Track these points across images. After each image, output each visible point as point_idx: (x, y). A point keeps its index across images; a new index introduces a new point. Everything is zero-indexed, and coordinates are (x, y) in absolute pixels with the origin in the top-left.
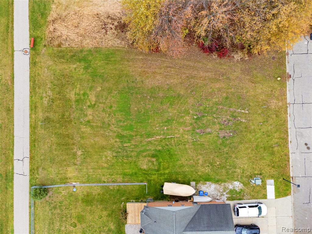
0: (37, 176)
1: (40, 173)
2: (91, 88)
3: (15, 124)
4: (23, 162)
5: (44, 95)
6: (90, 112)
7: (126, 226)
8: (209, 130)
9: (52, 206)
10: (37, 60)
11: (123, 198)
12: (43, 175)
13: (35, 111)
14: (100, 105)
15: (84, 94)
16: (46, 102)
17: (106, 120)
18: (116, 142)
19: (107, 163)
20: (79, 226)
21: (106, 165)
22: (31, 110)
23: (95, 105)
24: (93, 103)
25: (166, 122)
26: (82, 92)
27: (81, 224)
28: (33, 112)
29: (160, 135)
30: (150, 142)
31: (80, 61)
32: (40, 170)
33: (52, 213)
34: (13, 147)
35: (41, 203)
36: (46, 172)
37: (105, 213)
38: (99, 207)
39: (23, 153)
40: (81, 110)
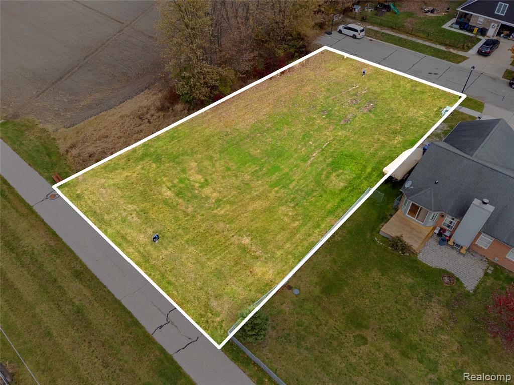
0: (218, 319)
1: (219, 309)
2: (184, 171)
3: (105, 283)
4: (172, 324)
5: (125, 214)
6: (207, 191)
7: (420, 257)
8: (350, 116)
9: (293, 338)
10: (79, 192)
11: (369, 236)
12: (226, 306)
13: (128, 241)
14: (213, 176)
15: (181, 181)
16: (135, 219)
17: (238, 183)
18: (277, 192)
19: (294, 219)
20: (369, 334)
21: (297, 223)
23: (206, 181)
24: (202, 181)
25: (303, 138)
26: (176, 181)
27: (367, 328)
28: (125, 244)
29: (313, 151)
30: (313, 163)
31: (142, 159)
32: (214, 303)
33: (307, 349)
34: (131, 316)
35: (270, 351)
36: (226, 298)
37: (376, 274)
38: (357, 275)
39: (159, 309)
40: (196, 197)
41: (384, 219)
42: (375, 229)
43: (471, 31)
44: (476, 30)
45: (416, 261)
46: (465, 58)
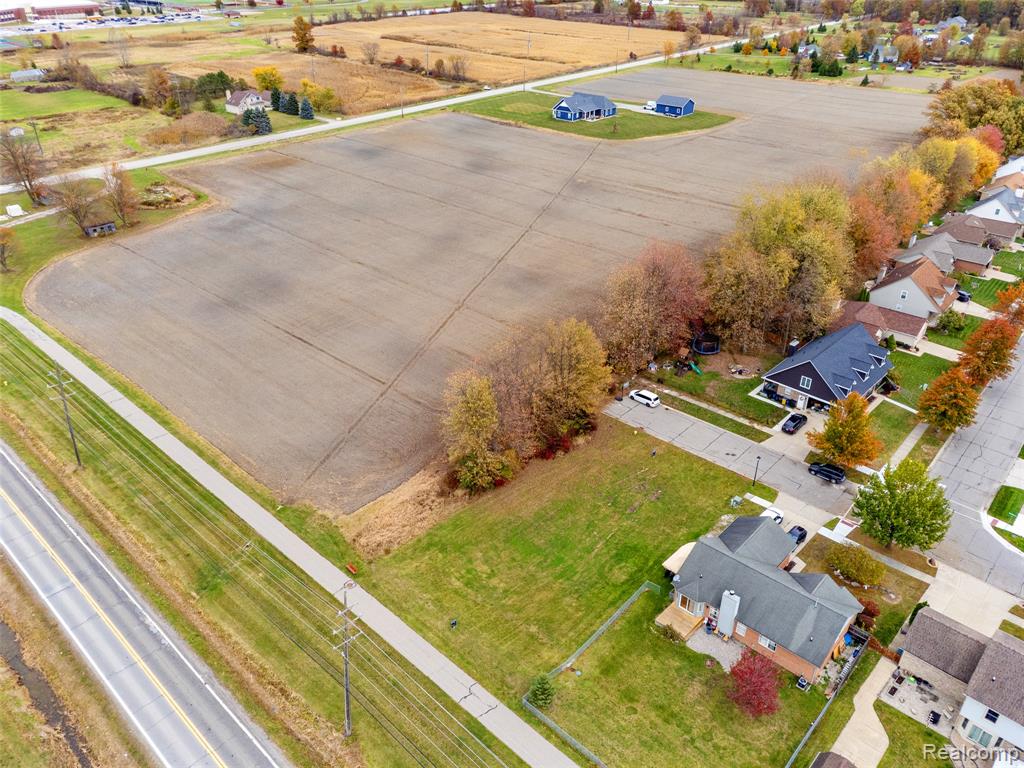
0: (513, 692)
1: (513, 684)
2: (470, 561)
4: (474, 695)
5: (421, 602)
6: (494, 581)
7: (689, 644)
8: (636, 504)
9: (575, 705)
10: (374, 581)
11: (645, 626)
12: (519, 682)
13: (428, 628)
14: (499, 566)
15: (468, 572)
16: (432, 607)
17: (523, 574)
18: (561, 583)
19: (577, 610)
20: (639, 707)
21: (580, 613)
22: (419, 630)
23: (492, 571)
24: (489, 571)
25: (588, 528)
26: (463, 572)
27: (637, 701)
28: (425, 630)
29: (597, 543)
30: (597, 555)
31: (428, 549)
32: (509, 679)
33: (586, 714)
34: (440, 689)
35: (557, 715)
36: (518, 675)
37: (649, 658)
38: (631, 659)
39: (462, 684)
40: (484, 587)
41: (660, 610)
42: (651, 619)
43: (780, 402)
44: (784, 401)
45: (684, 648)
46: (769, 436)
